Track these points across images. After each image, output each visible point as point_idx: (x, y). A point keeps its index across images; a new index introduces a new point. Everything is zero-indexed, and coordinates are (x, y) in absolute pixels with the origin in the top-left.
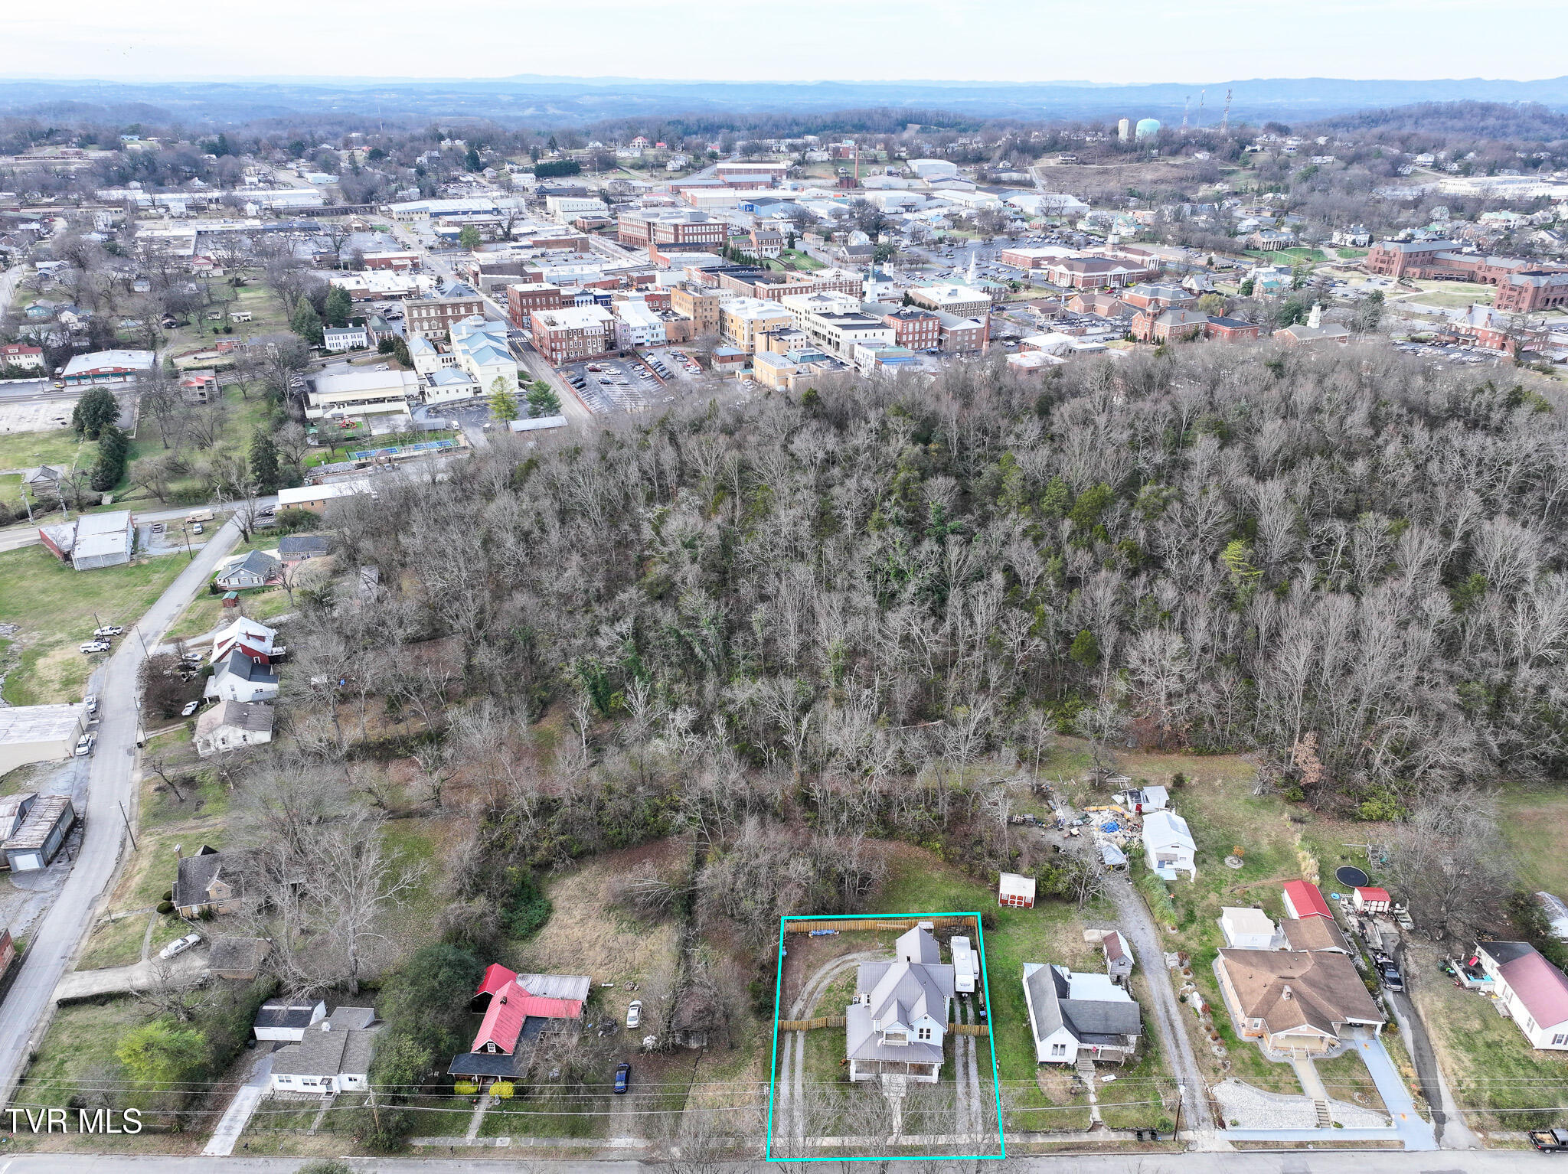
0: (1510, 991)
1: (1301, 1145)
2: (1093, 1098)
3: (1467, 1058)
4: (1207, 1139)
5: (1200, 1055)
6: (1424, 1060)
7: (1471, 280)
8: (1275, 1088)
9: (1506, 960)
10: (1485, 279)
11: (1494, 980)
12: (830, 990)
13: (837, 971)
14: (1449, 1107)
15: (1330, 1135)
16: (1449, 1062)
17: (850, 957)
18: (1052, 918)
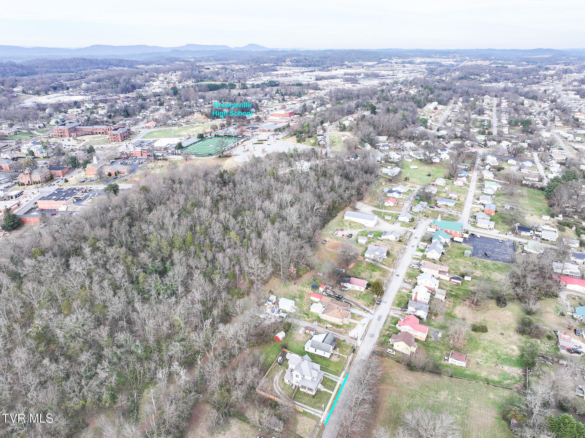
0: (353, 286)
1: (365, 331)
2: (341, 355)
3: (360, 300)
4: (359, 342)
5: (340, 333)
6: (358, 306)
7: (93, 134)
8: (354, 327)
9: (349, 282)
10: (96, 133)
11: (349, 286)
12: (283, 389)
13: (278, 385)
14: (367, 309)
15: (365, 326)
16: (360, 303)
17: (275, 380)
18: (290, 336)
